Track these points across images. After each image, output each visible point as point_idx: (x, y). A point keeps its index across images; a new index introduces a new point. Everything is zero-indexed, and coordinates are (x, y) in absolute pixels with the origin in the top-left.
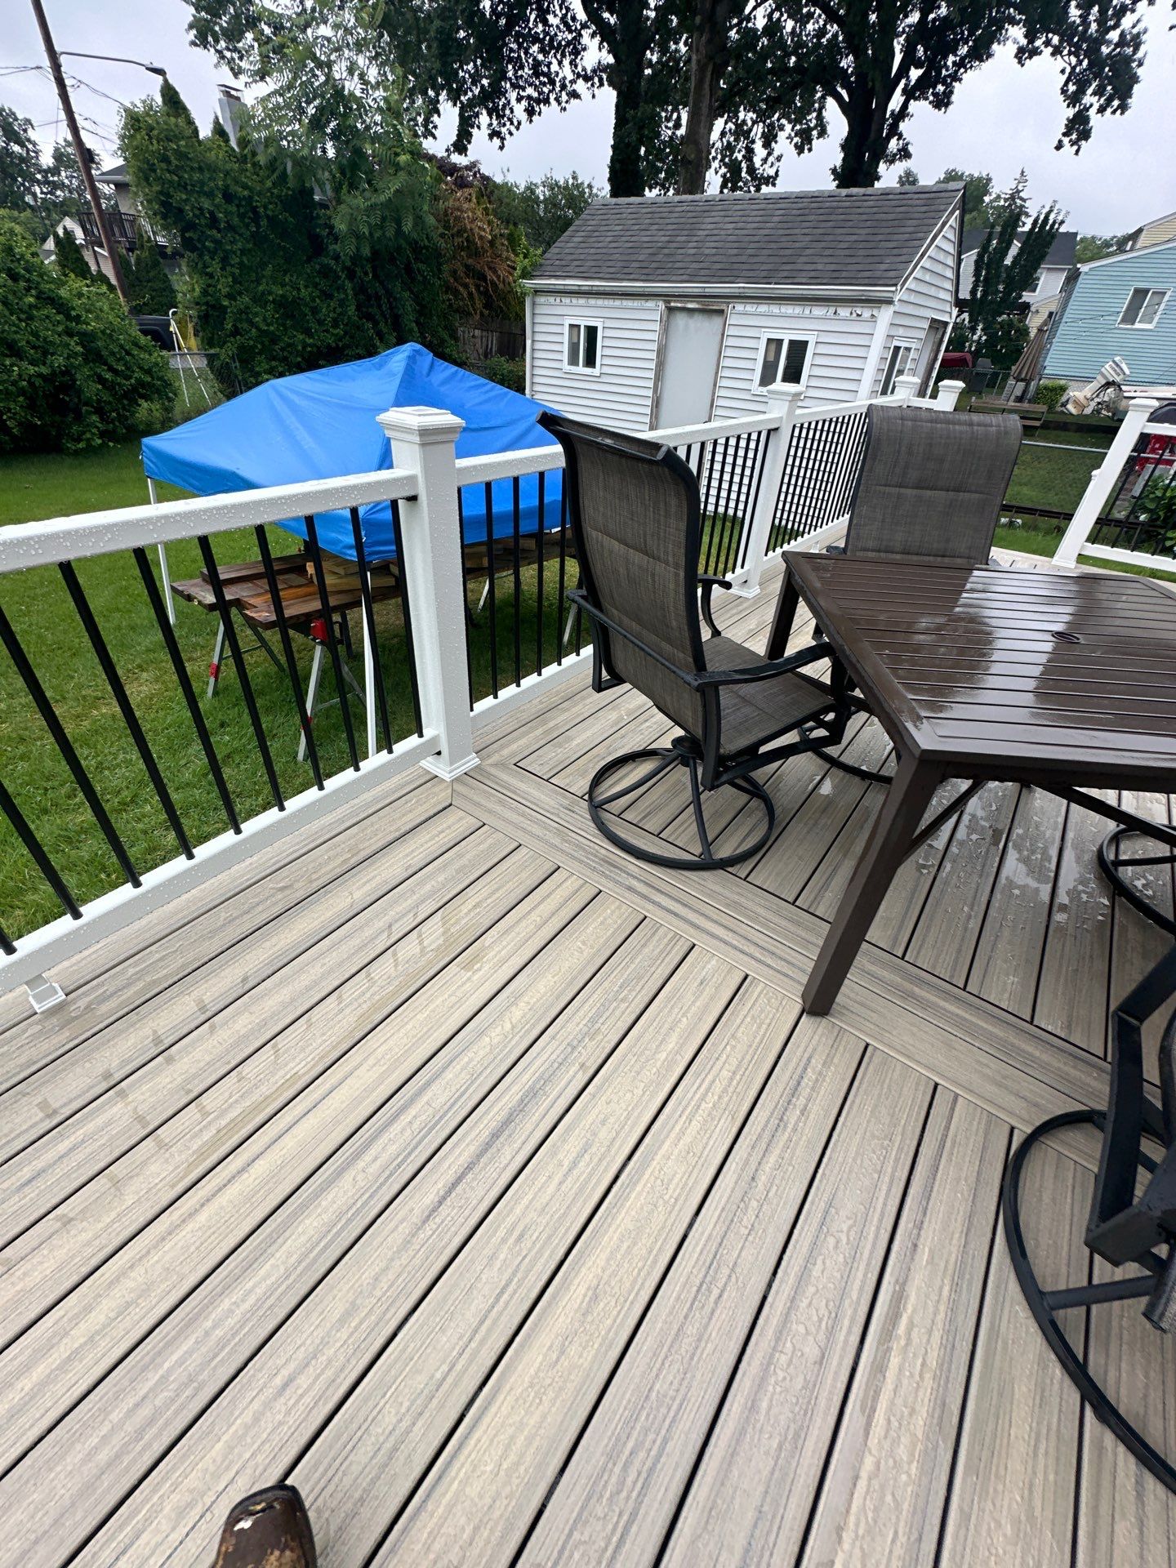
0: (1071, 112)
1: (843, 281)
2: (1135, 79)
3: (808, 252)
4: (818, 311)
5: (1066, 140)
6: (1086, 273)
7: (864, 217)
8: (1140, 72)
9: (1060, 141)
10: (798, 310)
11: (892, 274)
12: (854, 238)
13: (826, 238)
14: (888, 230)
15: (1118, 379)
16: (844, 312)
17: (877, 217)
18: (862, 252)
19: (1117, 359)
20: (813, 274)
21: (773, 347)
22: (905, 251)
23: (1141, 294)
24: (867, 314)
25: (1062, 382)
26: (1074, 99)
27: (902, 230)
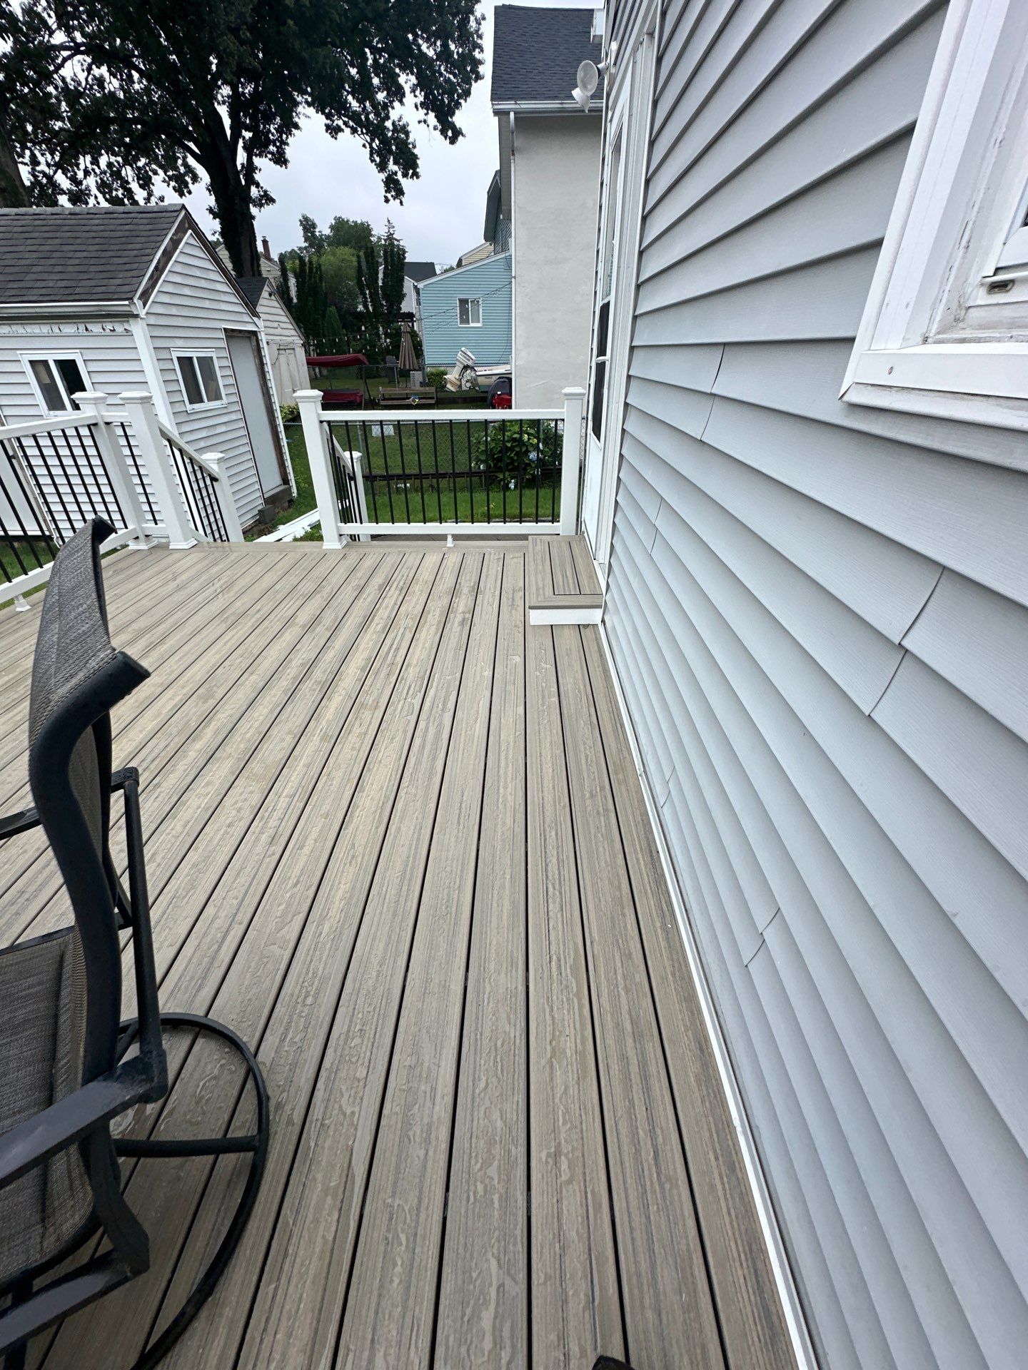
0: (383, 176)
1: (77, 297)
2: (415, 157)
3: (35, 269)
4: (69, 329)
5: (389, 195)
6: (423, 289)
7: (93, 234)
8: (415, 151)
9: (386, 197)
10: (45, 329)
11: (126, 288)
12: (85, 254)
13: (55, 255)
14: (118, 247)
15: (470, 363)
16: (96, 328)
17: (105, 234)
18: (93, 269)
19: (463, 349)
20: (44, 291)
21: (41, 369)
22: (135, 266)
23: (463, 302)
24: (119, 328)
25: (442, 369)
26: (382, 167)
27: (130, 246)
